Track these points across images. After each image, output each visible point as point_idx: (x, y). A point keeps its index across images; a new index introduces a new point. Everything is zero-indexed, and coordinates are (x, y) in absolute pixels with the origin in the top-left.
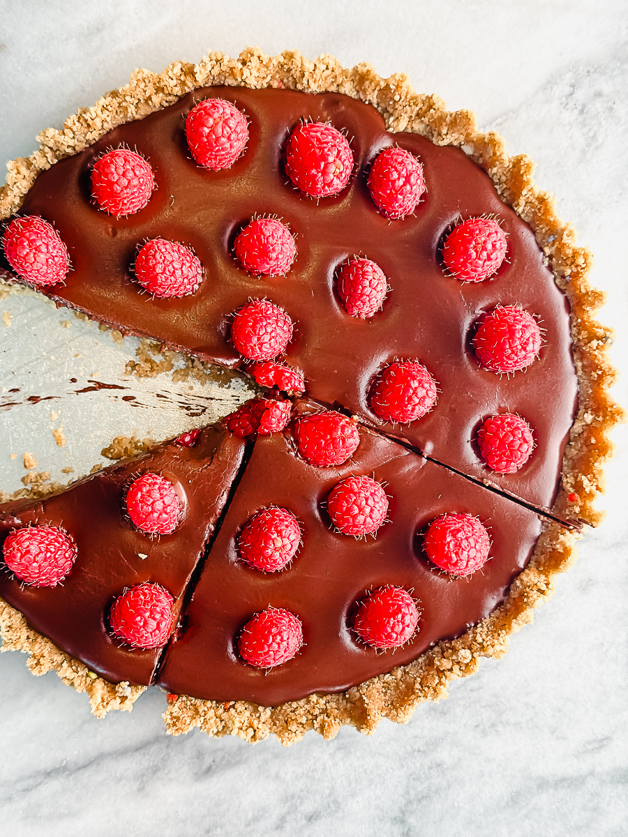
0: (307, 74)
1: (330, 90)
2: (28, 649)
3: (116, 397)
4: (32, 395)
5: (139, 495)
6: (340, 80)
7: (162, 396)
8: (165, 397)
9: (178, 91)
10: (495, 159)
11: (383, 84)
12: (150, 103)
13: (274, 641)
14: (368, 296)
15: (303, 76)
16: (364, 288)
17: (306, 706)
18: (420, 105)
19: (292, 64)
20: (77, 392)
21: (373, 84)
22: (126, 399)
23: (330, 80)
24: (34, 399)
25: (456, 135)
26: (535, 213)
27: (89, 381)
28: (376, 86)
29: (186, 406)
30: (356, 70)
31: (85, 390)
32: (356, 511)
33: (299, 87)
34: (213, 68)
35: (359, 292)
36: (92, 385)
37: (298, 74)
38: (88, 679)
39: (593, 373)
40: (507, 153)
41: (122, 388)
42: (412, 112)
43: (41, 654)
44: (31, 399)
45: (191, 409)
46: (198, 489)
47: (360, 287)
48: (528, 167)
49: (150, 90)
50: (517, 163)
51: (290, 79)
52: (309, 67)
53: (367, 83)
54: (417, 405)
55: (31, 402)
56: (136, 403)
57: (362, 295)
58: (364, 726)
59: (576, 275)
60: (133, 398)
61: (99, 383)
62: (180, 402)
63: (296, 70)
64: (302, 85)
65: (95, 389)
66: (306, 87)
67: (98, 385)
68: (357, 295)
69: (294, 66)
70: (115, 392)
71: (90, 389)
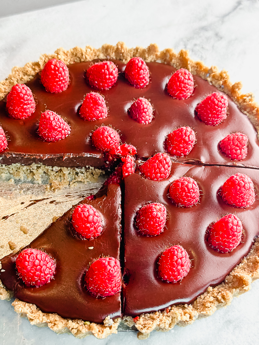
0: (84, 53)
1: (95, 59)
2: (46, 319)
3: (47, 203)
4: (3, 216)
5: (80, 209)
6: (98, 53)
7: (68, 196)
8: (70, 196)
9: (33, 73)
10: (172, 56)
11: (116, 48)
12: (23, 80)
13: (177, 252)
14: (146, 108)
15: (82, 55)
16: (143, 105)
17: (208, 294)
18: (133, 51)
19: (77, 51)
20: (26, 207)
21: (112, 49)
22: (52, 202)
23: (94, 54)
25: (152, 56)
26: (196, 70)
27: (31, 201)
28: (113, 50)
29: (82, 196)
30: (103, 47)
31: (30, 205)
32: (187, 183)
33: (82, 60)
34: (45, 59)
35: (142, 108)
36: (32, 202)
37: (80, 55)
38: (86, 326)
39: (253, 111)
40: (176, 52)
41: (47, 199)
42: (131, 54)
43: (54, 320)
44: (4, 218)
45: (84, 196)
46: (106, 209)
47: (142, 106)
48: (186, 53)
49: (21, 75)
50: (182, 54)
51: (78, 59)
52: (84, 50)
53: (109, 50)
54: (190, 135)
55: (4, 220)
56: (57, 202)
57: (144, 109)
58: (244, 285)
59: (225, 82)
60: (55, 201)
61: (35, 200)
62: (78, 195)
63: (79, 53)
64: (83, 59)
65: (35, 203)
66: (85, 59)
67: (35, 201)
68: (142, 109)
69: (78, 52)
70: (45, 201)
71: (32, 204)
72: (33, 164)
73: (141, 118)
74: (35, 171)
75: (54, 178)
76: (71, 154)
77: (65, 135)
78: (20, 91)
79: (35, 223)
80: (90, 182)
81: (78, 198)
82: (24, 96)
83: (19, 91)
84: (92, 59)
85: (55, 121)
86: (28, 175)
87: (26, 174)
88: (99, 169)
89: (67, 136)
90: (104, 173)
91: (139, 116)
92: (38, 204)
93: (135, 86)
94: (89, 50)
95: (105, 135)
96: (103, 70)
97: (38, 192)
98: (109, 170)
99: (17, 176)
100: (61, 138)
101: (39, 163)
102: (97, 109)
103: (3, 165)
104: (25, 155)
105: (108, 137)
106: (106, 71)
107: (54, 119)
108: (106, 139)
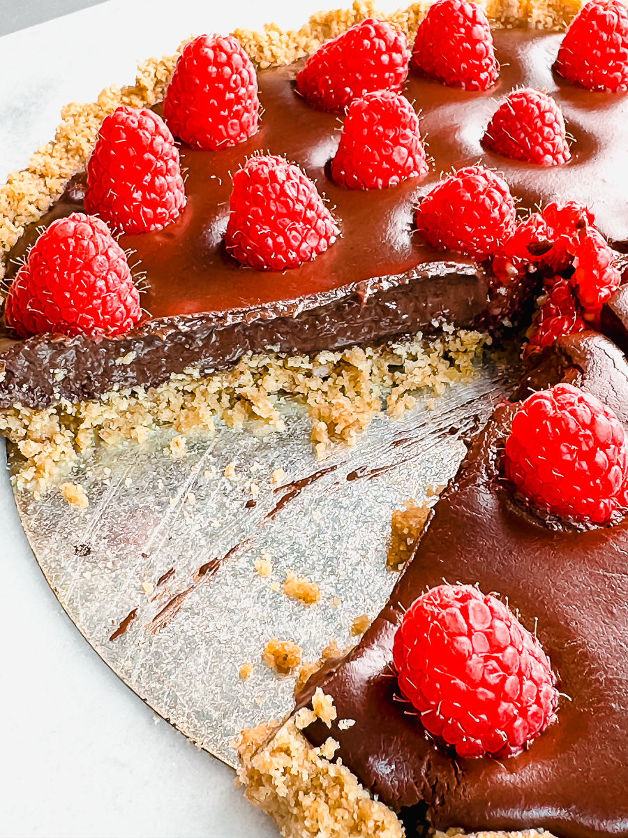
0: (264, 44)
1: (298, 57)
3: (337, 483)
4: (199, 566)
6: (302, 42)
7: (399, 442)
8: (411, 439)
15: (261, 49)
16: (538, 104)
20: (269, 515)
22: (352, 476)
23: (292, 45)
24: (208, 568)
27: (277, 491)
29: (447, 430)
30: (314, 22)
31: (280, 505)
35: (536, 112)
36: (282, 494)
41: (333, 468)
44: (202, 571)
45: (456, 430)
47: (533, 106)
52: (262, 35)
55: (206, 576)
56: (372, 471)
57: (542, 114)
60: (362, 469)
61: (293, 484)
62: (434, 432)
63: (250, 46)
64: (266, 60)
65: (292, 495)
66: (273, 60)
67: (293, 488)
68: (536, 117)
69: (245, 40)
70: (328, 478)
71: (286, 498)
72: (245, 359)
73: (541, 145)
74: (250, 391)
75: (323, 401)
76: (383, 278)
77: (328, 239)
78: (137, 124)
79: (331, 559)
80: (452, 384)
81: (438, 440)
82: (153, 140)
83: (133, 125)
84: (292, 60)
85: (291, 181)
86: (230, 412)
87: (219, 414)
88: (470, 329)
89: (333, 240)
90: (489, 341)
91: (534, 141)
92: (305, 495)
93: (463, 84)
94: (275, 35)
95: (481, 189)
96: (366, 42)
97: (286, 457)
98: (506, 322)
99: (189, 425)
100: (317, 249)
101: (269, 347)
102: (402, 141)
103: (135, 389)
104: (224, 318)
105: (492, 189)
106: (376, 40)
107: (289, 177)
108: (488, 201)
